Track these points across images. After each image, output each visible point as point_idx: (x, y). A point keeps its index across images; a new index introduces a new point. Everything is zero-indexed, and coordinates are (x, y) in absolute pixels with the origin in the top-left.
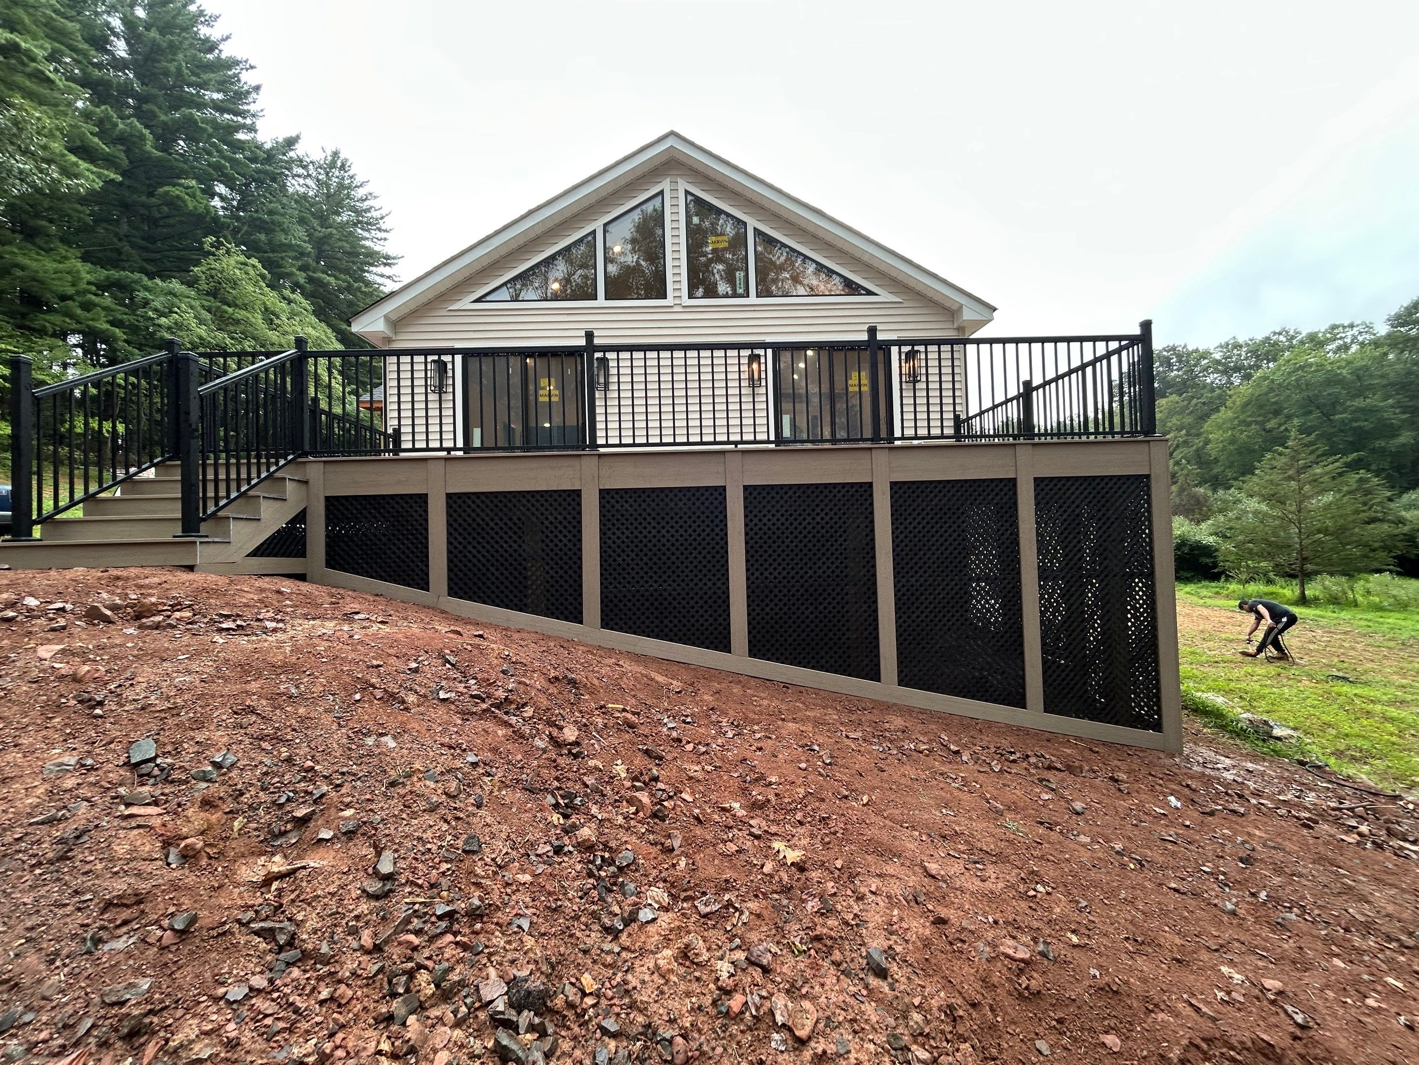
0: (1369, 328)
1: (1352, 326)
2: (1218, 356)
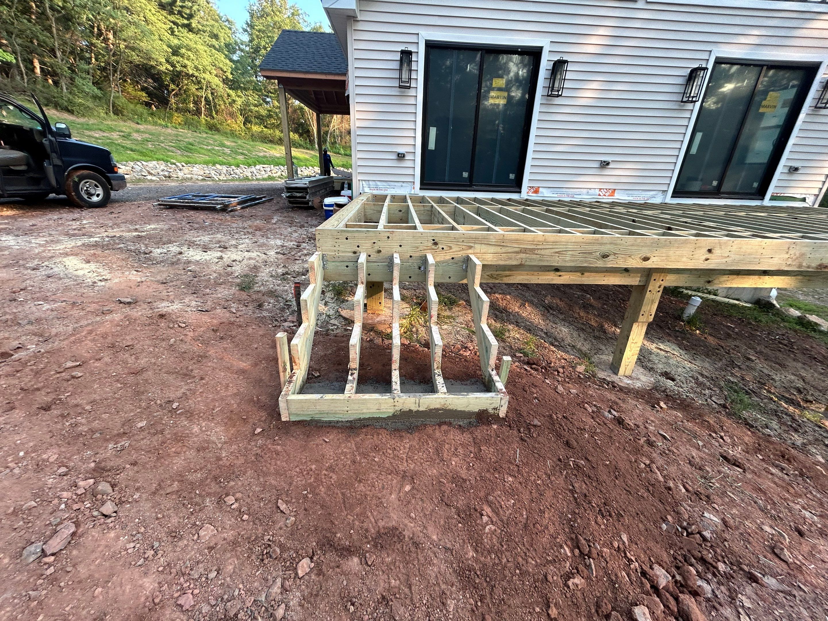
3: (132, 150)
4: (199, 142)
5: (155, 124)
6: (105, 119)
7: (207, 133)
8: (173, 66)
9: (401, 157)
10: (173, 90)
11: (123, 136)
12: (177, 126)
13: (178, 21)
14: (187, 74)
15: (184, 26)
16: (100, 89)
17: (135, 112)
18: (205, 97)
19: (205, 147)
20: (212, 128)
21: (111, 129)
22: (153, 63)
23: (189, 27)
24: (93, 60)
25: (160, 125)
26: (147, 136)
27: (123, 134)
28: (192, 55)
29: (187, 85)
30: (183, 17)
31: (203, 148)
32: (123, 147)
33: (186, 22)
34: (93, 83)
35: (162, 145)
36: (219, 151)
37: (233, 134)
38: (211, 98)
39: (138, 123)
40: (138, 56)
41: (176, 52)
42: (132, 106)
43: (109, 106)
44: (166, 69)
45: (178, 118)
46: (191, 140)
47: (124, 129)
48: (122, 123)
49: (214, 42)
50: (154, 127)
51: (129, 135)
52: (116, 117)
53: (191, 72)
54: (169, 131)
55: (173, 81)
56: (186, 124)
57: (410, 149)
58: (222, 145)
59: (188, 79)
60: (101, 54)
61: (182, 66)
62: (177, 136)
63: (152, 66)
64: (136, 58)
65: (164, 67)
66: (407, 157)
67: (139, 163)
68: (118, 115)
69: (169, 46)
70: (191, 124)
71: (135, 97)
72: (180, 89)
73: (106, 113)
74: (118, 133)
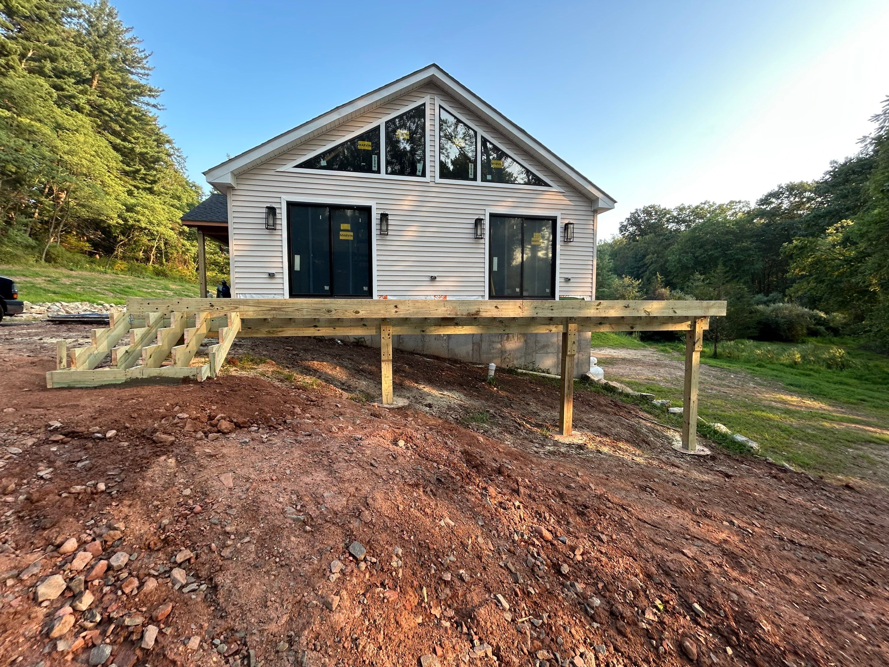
0: (748, 203)
1: (740, 202)
2: (675, 214)
3: (54, 293)
4: (139, 286)
5: (93, 270)
6: (33, 266)
7: (152, 278)
8: (125, 220)
9: (271, 276)
10: (121, 241)
11: (49, 281)
12: (119, 272)
13: (140, 185)
14: (141, 228)
15: (145, 189)
16: (36, 239)
17: (70, 260)
18: (157, 247)
19: (145, 290)
20: (158, 273)
21: (37, 275)
22: (103, 218)
23: (151, 191)
24: (37, 214)
25: (98, 271)
26: (78, 280)
27: (49, 279)
28: (147, 212)
29: (138, 236)
30: (146, 182)
31: (142, 291)
32: (45, 290)
33: (148, 186)
34: (30, 236)
35: (94, 288)
36: (160, 293)
37: (182, 279)
38: (163, 248)
39: (72, 270)
40: (88, 212)
41: (130, 209)
42: (69, 255)
43: (42, 255)
44: (117, 223)
45: (121, 265)
46: (130, 284)
47: (53, 275)
48: (52, 269)
49: (176, 202)
50: (90, 273)
51: (57, 279)
52: (47, 264)
53: (143, 225)
54: (107, 276)
55: (123, 234)
56: (129, 270)
57: (280, 270)
58: (166, 288)
59: (141, 231)
60: (46, 209)
61: (135, 221)
62: (114, 280)
63: (101, 220)
64: (84, 213)
65: (115, 221)
66: (277, 276)
67: (58, 304)
68: (50, 262)
69: (125, 205)
70: (136, 270)
71: (76, 247)
72: (129, 240)
73: (37, 261)
74: (44, 278)
